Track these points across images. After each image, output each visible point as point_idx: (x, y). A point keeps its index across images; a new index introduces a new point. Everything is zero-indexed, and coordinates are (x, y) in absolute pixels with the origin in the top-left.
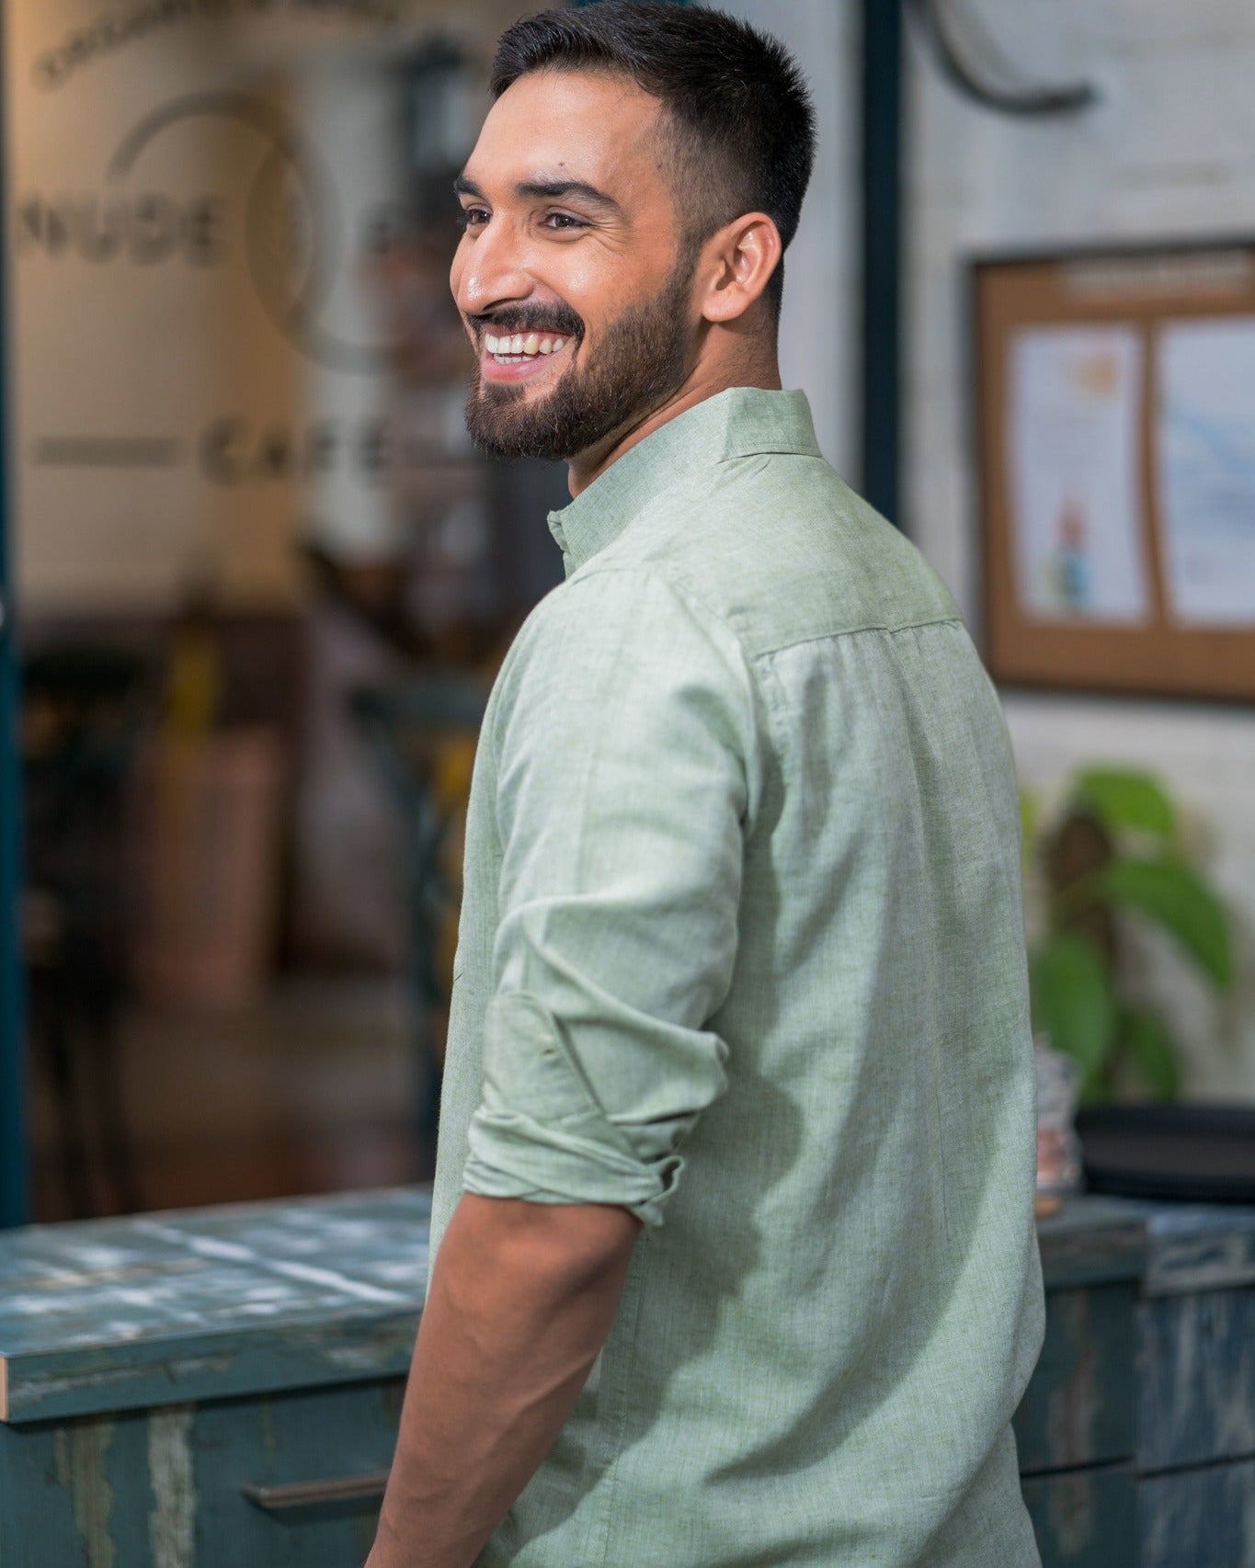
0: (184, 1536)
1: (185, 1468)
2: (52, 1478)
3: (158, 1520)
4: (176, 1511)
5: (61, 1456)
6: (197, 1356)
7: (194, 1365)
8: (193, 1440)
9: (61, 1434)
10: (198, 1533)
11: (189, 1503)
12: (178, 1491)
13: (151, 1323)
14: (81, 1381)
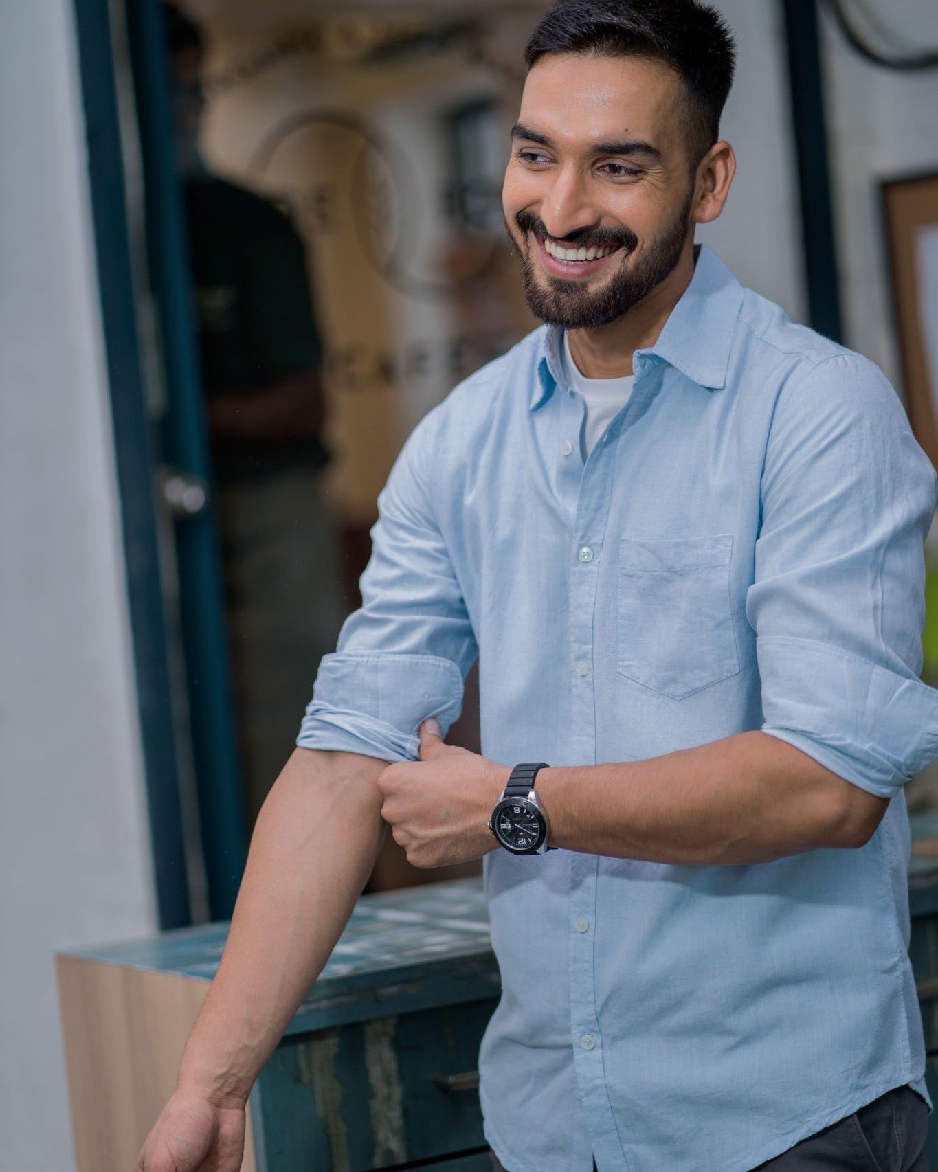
0: (396, 1116)
1: (392, 1066)
2: (297, 1079)
3: (376, 1106)
4: (388, 1099)
5: (303, 1063)
6: (394, 984)
7: (393, 990)
8: (397, 1045)
9: (301, 1047)
10: (406, 1114)
11: (397, 1092)
12: (388, 1084)
13: (359, 963)
14: (313, 1006)
